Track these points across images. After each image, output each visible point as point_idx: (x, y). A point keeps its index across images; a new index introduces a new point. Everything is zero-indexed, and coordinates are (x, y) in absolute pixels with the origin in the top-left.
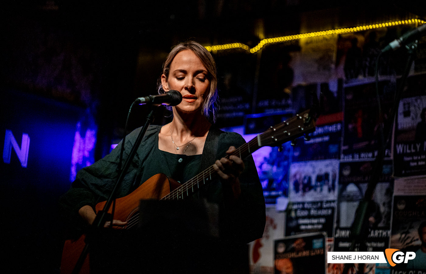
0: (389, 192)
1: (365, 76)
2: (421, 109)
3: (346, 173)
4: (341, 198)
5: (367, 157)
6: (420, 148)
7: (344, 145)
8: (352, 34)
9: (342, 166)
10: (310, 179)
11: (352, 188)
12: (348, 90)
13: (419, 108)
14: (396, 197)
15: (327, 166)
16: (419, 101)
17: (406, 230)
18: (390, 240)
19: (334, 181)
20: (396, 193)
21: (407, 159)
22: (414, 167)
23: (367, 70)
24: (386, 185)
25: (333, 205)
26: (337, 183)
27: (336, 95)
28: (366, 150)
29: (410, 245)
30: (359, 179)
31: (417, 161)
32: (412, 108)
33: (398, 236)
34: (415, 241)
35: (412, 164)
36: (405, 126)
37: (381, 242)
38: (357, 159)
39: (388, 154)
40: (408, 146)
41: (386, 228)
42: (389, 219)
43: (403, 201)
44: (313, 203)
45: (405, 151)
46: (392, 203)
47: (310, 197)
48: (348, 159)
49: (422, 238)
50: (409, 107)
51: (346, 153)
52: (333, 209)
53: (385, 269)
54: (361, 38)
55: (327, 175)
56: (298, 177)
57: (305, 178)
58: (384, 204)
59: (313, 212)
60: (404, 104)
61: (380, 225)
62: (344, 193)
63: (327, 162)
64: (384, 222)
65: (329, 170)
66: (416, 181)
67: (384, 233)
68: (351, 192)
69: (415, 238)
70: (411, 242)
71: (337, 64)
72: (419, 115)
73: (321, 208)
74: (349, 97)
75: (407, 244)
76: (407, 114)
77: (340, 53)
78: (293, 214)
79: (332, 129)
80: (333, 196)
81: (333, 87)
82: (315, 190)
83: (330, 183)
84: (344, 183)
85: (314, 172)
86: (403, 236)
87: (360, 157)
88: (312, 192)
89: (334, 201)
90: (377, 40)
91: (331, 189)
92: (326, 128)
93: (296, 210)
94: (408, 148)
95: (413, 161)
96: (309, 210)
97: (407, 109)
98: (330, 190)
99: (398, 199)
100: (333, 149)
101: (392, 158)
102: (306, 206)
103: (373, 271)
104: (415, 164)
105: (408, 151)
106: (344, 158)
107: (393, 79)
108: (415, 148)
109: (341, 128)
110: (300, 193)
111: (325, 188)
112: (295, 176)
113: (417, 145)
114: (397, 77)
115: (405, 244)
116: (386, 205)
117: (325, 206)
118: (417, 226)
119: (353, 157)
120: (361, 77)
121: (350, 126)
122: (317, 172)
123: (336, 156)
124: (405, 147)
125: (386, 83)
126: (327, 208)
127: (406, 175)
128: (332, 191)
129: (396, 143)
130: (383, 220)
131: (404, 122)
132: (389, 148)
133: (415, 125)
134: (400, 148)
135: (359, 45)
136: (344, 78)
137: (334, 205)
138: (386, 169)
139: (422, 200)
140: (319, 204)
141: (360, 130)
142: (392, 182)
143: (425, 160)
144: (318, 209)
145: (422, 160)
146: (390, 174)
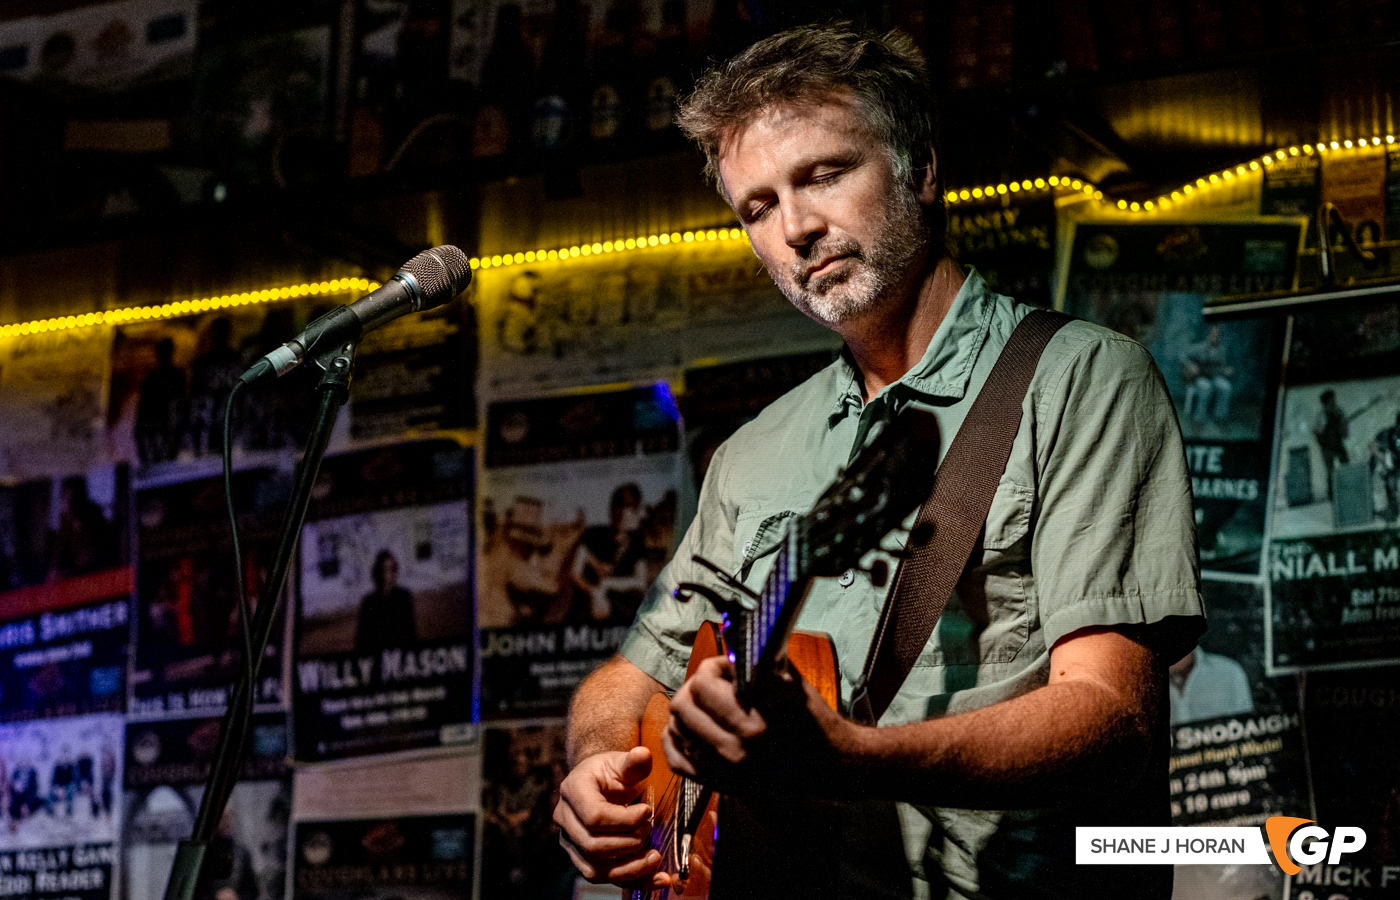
0: (280, 810)
1: (198, 454)
3: (146, 754)
4: (132, 832)
5: (210, 703)
6: (371, 673)
7: (139, 668)
8: (157, 327)
9: (134, 734)
10: (33, 776)
11: (164, 802)
12: (148, 497)
13: (366, 550)
14: (299, 824)
15: (85, 735)
16: (365, 529)
19: (108, 781)
20: (300, 813)
21: (331, 707)
22: (354, 733)
23: (205, 437)
24: (270, 790)
25: (105, 855)
26: (117, 789)
27: (108, 514)
28: (207, 681)
30: (186, 772)
31: (363, 712)
32: (345, 552)
35: (350, 723)
36: (325, 608)
38: (178, 711)
39: (272, 693)
40: (333, 668)
43: (323, 837)
44: (45, 852)
45: (325, 683)
46: (291, 847)
47: (34, 833)
48: (152, 712)
50: (335, 549)
51: (144, 693)
52: (106, 868)
54: (185, 339)
55: (85, 764)
57: (16, 775)
58: (265, 848)
59: (44, 881)
60: (321, 541)
62: (142, 819)
63: (87, 722)
66: (362, 773)
68: (159, 814)
71: (113, 417)
73: (70, 867)
74: (152, 519)
76: (329, 568)
77: (121, 383)
79: (99, 618)
80: (107, 828)
81: (102, 490)
82: (51, 812)
83: (98, 786)
84: (140, 787)
85: (45, 756)
87: (187, 705)
88: (41, 817)
89: (108, 845)
90: (235, 343)
91: (99, 808)
92: (81, 616)
94: (333, 673)
95: (352, 712)
96: (32, 875)
97: (328, 554)
98: (95, 810)
99: (308, 831)
100: (103, 681)
101: (286, 703)
102: (22, 861)
104: (358, 721)
105: (336, 683)
106: (137, 711)
107: (286, 461)
108: (356, 672)
109: (129, 614)
111: (82, 804)
114: (297, 456)
116: (272, 853)
117: (80, 859)
119: (166, 707)
120: (186, 458)
121: (156, 611)
123: (115, 703)
124: (325, 670)
125: (264, 473)
126: (90, 867)
127: (329, 756)
128: (102, 814)
129: (299, 658)
131: (322, 595)
132: (276, 674)
134: (310, 675)
135: (179, 359)
136: (135, 462)
137: (111, 856)
138: (268, 740)
139: (381, 832)
140: (63, 856)
141: (185, 621)
142: (286, 779)
143: (388, 708)
144: (59, 871)
145: (377, 709)
146: (280, 754)
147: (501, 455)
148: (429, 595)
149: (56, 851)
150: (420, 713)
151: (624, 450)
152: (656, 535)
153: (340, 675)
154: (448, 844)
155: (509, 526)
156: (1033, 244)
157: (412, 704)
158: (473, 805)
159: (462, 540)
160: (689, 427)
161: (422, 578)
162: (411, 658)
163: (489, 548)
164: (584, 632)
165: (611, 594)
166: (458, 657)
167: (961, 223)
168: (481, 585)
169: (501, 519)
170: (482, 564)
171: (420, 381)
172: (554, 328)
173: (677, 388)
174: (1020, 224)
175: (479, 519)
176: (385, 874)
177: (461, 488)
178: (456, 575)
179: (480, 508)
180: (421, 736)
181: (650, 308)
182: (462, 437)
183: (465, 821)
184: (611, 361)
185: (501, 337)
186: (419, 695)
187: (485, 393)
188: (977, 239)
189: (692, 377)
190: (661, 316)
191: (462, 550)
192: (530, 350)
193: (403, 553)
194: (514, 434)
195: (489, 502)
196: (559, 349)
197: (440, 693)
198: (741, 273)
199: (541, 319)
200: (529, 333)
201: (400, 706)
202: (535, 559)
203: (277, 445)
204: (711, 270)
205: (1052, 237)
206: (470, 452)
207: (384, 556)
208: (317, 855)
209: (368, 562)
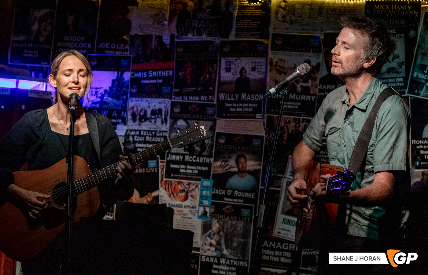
0: (212, 129)
1: (194, 35)
2: (240, 67)
3: (177, 110)
4: (172, 130)
5: (194, 100)
6: (238, 98)
9: (173, 104)
10: (146, 111)
11: (181, 123)
13: (238, 66)
14: (217, 133)
15: (160, 103)
16: (238, 61)
17: (225, 159)
18: (213, 165)
19: (166, 116)
20: (218, 130)
21: (227, 105)
22: (232, 112)
24: (210, 123)
25: (164, 134)
26: (168, 118)
27: (168, 47)
29: (229, 170)
30: (187, 116)
31: (236, 107)
32: (232, 66)
33: (219, 163)
34: (232, 168)
35: (232, 109)
36: (226, 80)
37: (205, 166)
38: (186, 100)
39: (211, 99)
40: (228, 95)
41: (210, 156)
42: (212, 150)
44: (149, 131)
45: (226, 99)
46: (215, 138)
47: (145, 126)
48: (179, 99)
49: (238, 167)
50: (230, 65)
51: (177, 94)
52: (165, 137)
53: (209, 187)
55: (160, 110)
56: (135, 109)
57: (141, 111)
59: (147, 138)
60: (226, 62)
61: (204, 154)
62: (175, 126)
63: (161, 100)
64: (208, 152)
65: (162, 106)
66: (234, 122)
67: (208, 160)
68: (180, 126)
69: (233, 166)
70: (230, 168)
71: (170, 21)
72: (238, 73)
73: (155, 136)
75: (226, 170)
76: (228, 70)
78: (131, 139)
79: (165, 74)
80: (166, 127)
81: (167, 40)
82: (150, 122)
83: (163, 117)
84: (175, 119)
85: (149, 107)
86: (223, 163)
87: (188, 99)
89: (166, 132)
90: (205, 7)
91: (164, 122)
92: (160, 73)
93: (133, 136)
94: (228, 97)
95: (233, 107)
96: (145, 137)
97: (228, 66)
98: (162, 123)
99: (219, 135)
100: (166, 90)
101: (215, 102)
102: (142, 133)
103: (198, 188)
104: (234, 109)
105: (229, 99)
106: (175, 99)
107: (217, 40)
108: (234, 97)
109: (173, 74)
110: (137, 123)
111: (159, 121)
112: (132, 108)
113: (236, 95)
114: (221, 40)
115: (225, 169)
117: (158, 135)
118: (234, 157)
119: (183, 99)
120: (190, 36)
122: (152, 107)
123: (169, 96)
124: (226, 95)
125: (211, 43)
126: (161, 137)
127: (226, 117)
128: (164, 124)
129: (219, 91)
130: (207, 150)
131: (226, 76)
132: (213, 95)
133: (235, 79)
134: (222, 96)
137: (167, 135)
138: (210, 111)
139: (239, 138)
140: (153, 133)
141: (188, 77)
142: (215, 121)
143: (242, 107)
144: (152, 136)
145: (239, 107)
146: (213, 115)
147: (275, 47)
148: (254, 80)
149: (152, 131)
150: (251, 110)
151: (307, 51)
152: (314, 74)
153: (230, 97)
154: (256, 143)
155: (276, 66)
156: (414, 15)
157: (248, 107)
158: (263, 134)
159: (264, 67)
160: (324, 48)
161: (253, 76)
162: (249, 95)
163: (270, 71)
164: (294, 95)
165: (302, 86)
166: (261, 97)
167: (397, 7)
168: (268, 79)
169: (274, 64)
170: (269, 74)
171: (255, 25)
172: (290, 17)
173: (322, 37)
174: (411, 9)
175: (268, 63)
176: (239, 148)
177: (264, 54)
178: (262, 76)
179: (269, 60)
180: (251, 115)
181: (316, 15)
182: (265, 41)
183: (261, 138)
184: (305, 27)
185: (276, 16)
186: (250, 105)
187: (271, 31)
188: (400, 12)
189: (326, 35)
190: (319, 18)
191: (264, 70)
192: (284, 21)
193: (248, 69)
194: (279, 42)
195: (271, 59)
196: (292, 22)
197: (256, 105)
198: (340, 10)
199: (287, 14)
200: (284, 17)
201: (246, 107)
202: (282, 75)
203: (215, 36)
204: (332, 8)
205: (419, 14)
206: (267, 45)
207: (243, 68)
208: (222, 141)
209: (239, 70)
